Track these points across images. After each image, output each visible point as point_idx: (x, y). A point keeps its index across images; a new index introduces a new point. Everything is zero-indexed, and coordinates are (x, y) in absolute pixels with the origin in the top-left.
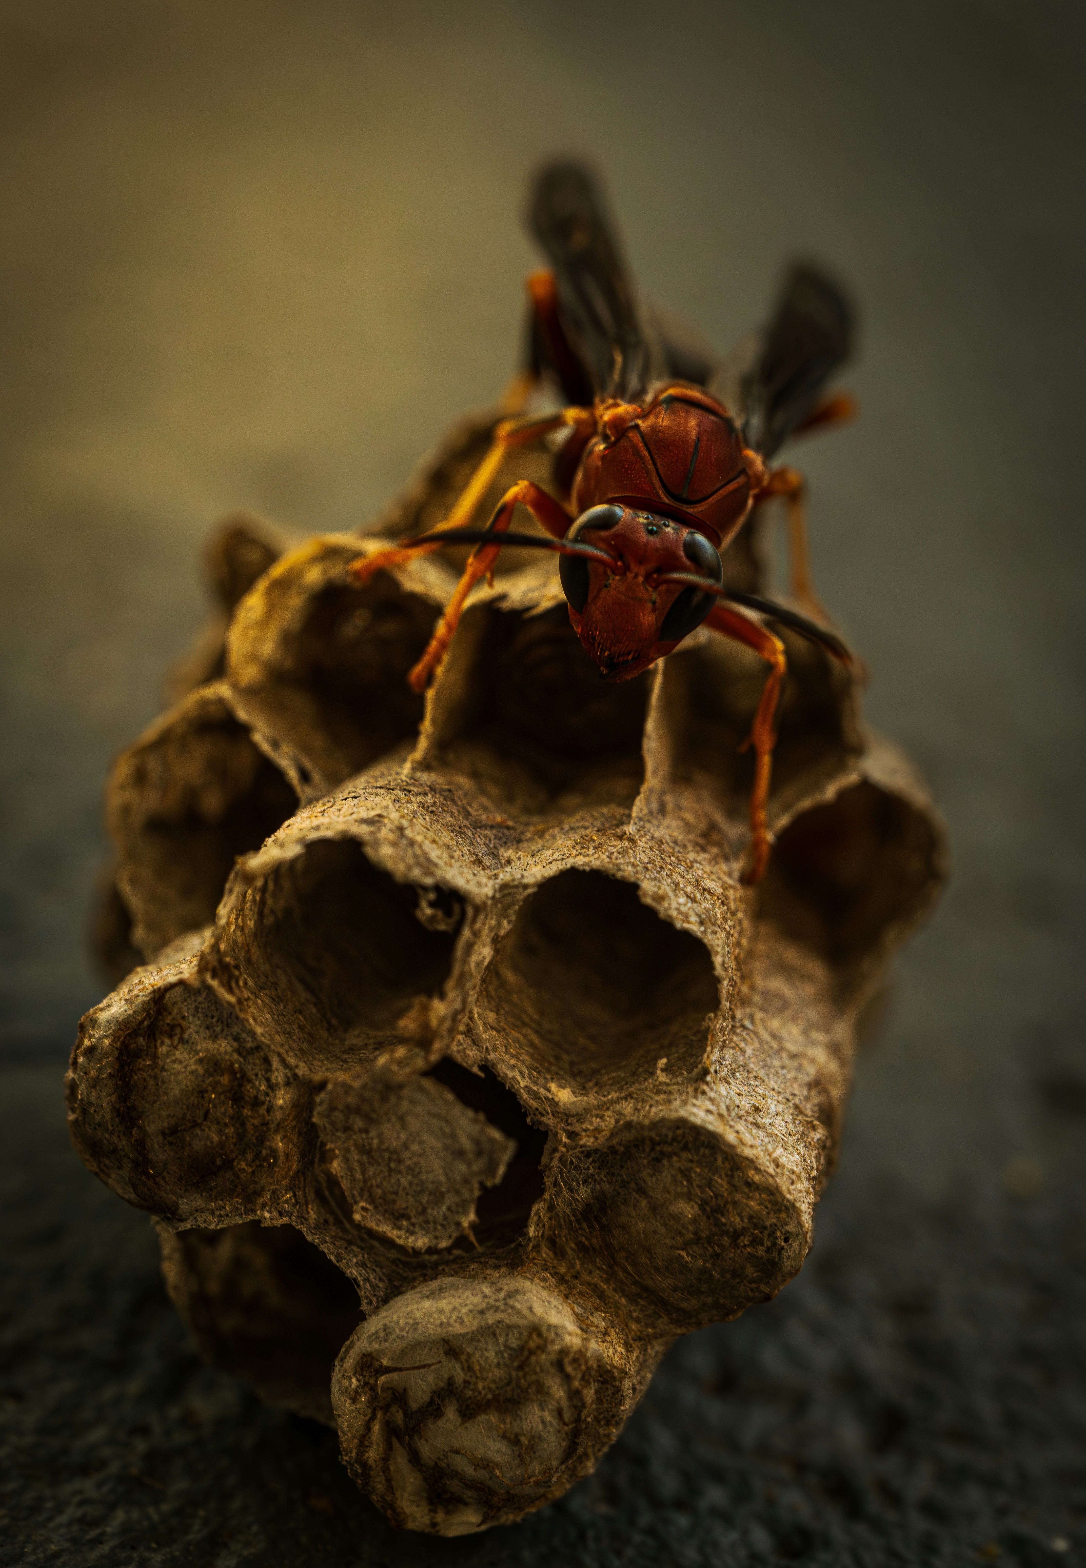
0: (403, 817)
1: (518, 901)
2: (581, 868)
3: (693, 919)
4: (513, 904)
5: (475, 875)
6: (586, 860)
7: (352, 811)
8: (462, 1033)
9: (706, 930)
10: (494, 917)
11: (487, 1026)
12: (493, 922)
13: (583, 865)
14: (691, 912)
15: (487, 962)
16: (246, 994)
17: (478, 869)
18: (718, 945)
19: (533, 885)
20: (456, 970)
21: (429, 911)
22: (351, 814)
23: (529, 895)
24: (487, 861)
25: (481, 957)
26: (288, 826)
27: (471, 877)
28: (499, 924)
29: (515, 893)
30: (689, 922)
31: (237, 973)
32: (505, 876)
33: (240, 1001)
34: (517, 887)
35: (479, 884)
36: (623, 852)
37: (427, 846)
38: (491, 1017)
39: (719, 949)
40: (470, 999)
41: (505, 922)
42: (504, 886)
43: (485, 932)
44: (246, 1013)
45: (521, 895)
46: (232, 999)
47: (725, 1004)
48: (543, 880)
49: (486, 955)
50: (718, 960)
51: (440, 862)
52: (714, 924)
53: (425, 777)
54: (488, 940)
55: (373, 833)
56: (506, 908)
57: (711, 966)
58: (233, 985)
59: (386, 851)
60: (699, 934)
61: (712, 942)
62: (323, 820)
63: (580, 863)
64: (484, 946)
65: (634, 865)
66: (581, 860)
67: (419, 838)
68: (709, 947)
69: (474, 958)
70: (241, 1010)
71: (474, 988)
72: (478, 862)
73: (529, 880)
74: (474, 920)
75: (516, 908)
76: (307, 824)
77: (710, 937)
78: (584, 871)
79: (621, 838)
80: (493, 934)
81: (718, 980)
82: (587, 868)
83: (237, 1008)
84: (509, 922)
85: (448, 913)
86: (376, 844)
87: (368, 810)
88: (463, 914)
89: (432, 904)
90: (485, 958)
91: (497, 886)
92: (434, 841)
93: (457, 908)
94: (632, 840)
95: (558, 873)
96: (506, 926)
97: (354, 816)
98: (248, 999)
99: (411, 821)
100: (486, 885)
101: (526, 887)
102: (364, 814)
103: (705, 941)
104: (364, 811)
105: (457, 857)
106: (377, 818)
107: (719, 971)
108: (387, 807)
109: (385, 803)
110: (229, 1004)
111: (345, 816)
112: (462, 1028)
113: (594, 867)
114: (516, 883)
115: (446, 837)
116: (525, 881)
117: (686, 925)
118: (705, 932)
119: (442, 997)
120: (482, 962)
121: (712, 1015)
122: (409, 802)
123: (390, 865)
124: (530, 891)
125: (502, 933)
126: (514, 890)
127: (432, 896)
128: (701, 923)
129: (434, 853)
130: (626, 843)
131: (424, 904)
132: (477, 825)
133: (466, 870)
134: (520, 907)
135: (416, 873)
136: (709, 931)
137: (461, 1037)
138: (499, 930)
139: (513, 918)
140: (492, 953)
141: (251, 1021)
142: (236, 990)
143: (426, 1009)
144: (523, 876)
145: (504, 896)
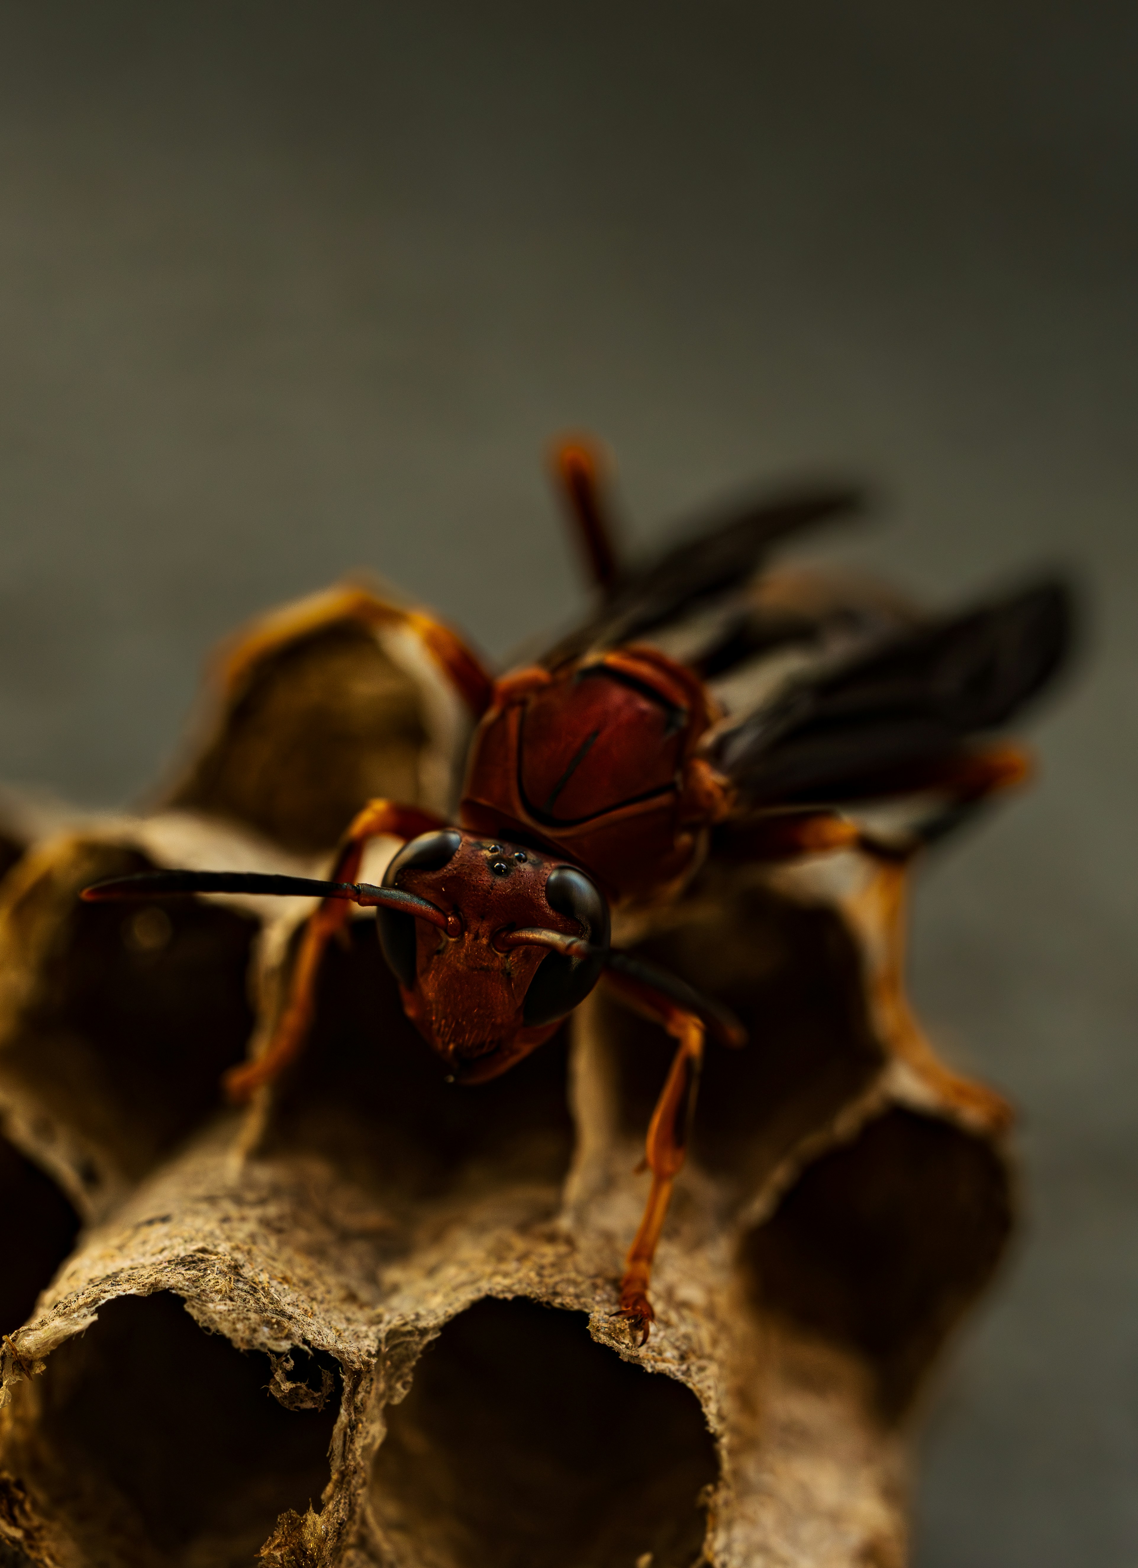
0: (237, 1248)
1: (414, 1355)
2: (501, 1296)
3: (669, 1354)
4: (408, 1358)
5: (348, 1320)
6: (507, 1282)
7: (161, 1246)
8: (352, 1546)
9: (688, 1369)
10: (382, 1380)
11: (389, 1526)
12: (382, 1386)
13: (503, 1292)
14: (666, 1344)
15: (378, 1442)
16: (36, 1521)
17: (352, 1310)
18: (709, 1388)
19: (434, 1328)
20: (336, 1464)
21: (287, 1386)
22: (162, 1250)
23: (430, 1343)
24: (364, 1294)
25: (369, 1440)
26: (73, 1274)
27: (342, 1326)
28: (390, 1388)
29: (409, 1342)
30: (664, 1361)
31: (21, 1495)
32: (392, 1320)
33: (28, 1534)
34: (410, 1333)
35: (357, 1336)
36: (558, 1265)
37: (275, 1287)
38: (391, 1510)
39: (711, 1393)
40: (360, 1500)
41: (399, 1386)
42: (393, 1334)
43: (371, 1402)
44: (38, 1549)
45: (419, 1345)
46: (18, 1534)
47: (726, 1466)
48: (447, 1320)
49: (377, 1435)
50: (710, 1410)
51: (297, 1312)
52: (700, 1357)
53: (264, 1174)
54: (377, 1413)
55: (194, 1281)
56: (397, 1366)
57: (702, 1420)
58: (17, 1512)
59: (217, 1307)
60: (680, 1377)
61: (699, 1386)
62: (122, 1263)
63: (499, 1288)
64: (372, 1422)
65: (575, 1283)
66: (499, 1284)
67: (264, 1277)
68: (698, 1394)
69: (359, 1443)
70: (31, 1547)
71: (364, 1484)
72: (351, 1298)
73: (429, 1322)
74: (354, 1391)
75: (414, 1363)
76: (99, 1272)
77: (696, 1378)
78: (505, 1300)
79: (552, 1238)
80: (383, 1404)
81: (713, 1439)
82: (510, 1296)
83: (25, 1545)
84: (404, 1386)
85: (316, 1385)
86: (202, 1297)
87: (186, 1242)
88: (339, 1382)
89: (290, 1376)
90: (374, 1438)
91: (383, 1335)
92: (285, 1280)
93: (327, 1378)
94: (570, 1241)
95: (468, 1306)
96: (401, 1392)
97: (167, 1255)
98: (39, 1529)
99: (249, 1252)
100: (366, 1337)
101: (423, 1332)
102: (182, 1250)
103: (690, 1385)
104: (180, 1244)
105: (319, 1297)
106: (200, 1255)
107: (714, 1425)
108: (212, 1234)
109: (208, 1228)
110: (14, 1540)
111: (153, 1255)
112: (351, 1539)
113: (520, 1293)
114: (409, 1328)
115: (302, 1269)
116: (422, 1324)
117: (661, 1366)
118: (687, 1373)
119: (319, 1508)
120: (371, 1445)
121: (710, 1488)
122: (243, 1219)
123: (225, 1328)
124: (430, 1337)
125: (396, 1401)
126: (408, 1339)
127: (290, 1365)
128: (683, 1358)
129: (287, 1298)
130: (562, 1249)
131: (278, 1376)
132: (345, 1237)
133: (335, 1316)
134: (418, 1362)
135: (264, 1335)
136: (693, 1369)
137: (351, 1554)
138: (391, 1397)
139: (410, 1379)
140: (384, 1430)
141: (48, 1561)
142: (22, 1521)
143: (297, 1526)
144: (418, 1317)
145: (395, 1347)
